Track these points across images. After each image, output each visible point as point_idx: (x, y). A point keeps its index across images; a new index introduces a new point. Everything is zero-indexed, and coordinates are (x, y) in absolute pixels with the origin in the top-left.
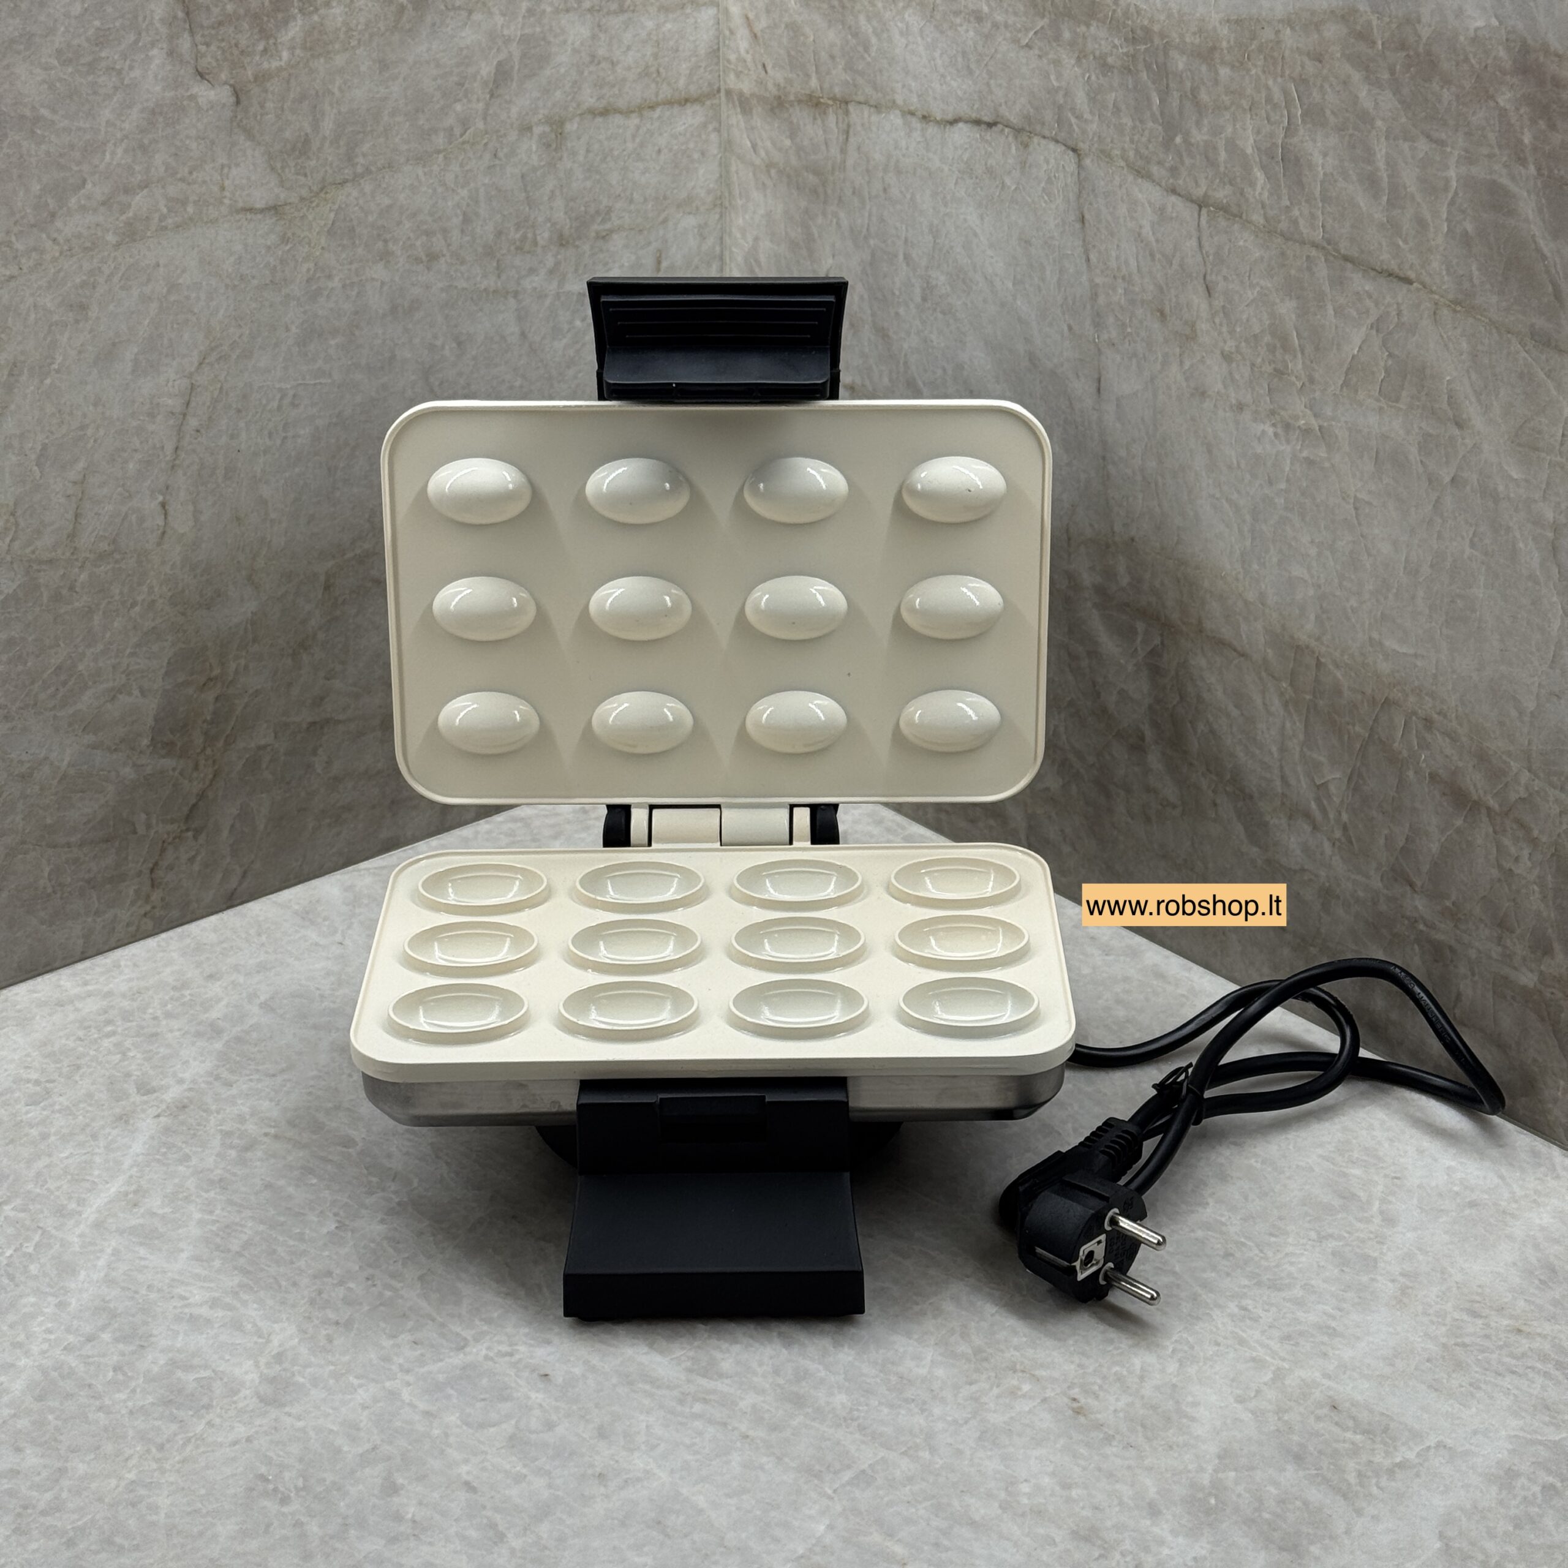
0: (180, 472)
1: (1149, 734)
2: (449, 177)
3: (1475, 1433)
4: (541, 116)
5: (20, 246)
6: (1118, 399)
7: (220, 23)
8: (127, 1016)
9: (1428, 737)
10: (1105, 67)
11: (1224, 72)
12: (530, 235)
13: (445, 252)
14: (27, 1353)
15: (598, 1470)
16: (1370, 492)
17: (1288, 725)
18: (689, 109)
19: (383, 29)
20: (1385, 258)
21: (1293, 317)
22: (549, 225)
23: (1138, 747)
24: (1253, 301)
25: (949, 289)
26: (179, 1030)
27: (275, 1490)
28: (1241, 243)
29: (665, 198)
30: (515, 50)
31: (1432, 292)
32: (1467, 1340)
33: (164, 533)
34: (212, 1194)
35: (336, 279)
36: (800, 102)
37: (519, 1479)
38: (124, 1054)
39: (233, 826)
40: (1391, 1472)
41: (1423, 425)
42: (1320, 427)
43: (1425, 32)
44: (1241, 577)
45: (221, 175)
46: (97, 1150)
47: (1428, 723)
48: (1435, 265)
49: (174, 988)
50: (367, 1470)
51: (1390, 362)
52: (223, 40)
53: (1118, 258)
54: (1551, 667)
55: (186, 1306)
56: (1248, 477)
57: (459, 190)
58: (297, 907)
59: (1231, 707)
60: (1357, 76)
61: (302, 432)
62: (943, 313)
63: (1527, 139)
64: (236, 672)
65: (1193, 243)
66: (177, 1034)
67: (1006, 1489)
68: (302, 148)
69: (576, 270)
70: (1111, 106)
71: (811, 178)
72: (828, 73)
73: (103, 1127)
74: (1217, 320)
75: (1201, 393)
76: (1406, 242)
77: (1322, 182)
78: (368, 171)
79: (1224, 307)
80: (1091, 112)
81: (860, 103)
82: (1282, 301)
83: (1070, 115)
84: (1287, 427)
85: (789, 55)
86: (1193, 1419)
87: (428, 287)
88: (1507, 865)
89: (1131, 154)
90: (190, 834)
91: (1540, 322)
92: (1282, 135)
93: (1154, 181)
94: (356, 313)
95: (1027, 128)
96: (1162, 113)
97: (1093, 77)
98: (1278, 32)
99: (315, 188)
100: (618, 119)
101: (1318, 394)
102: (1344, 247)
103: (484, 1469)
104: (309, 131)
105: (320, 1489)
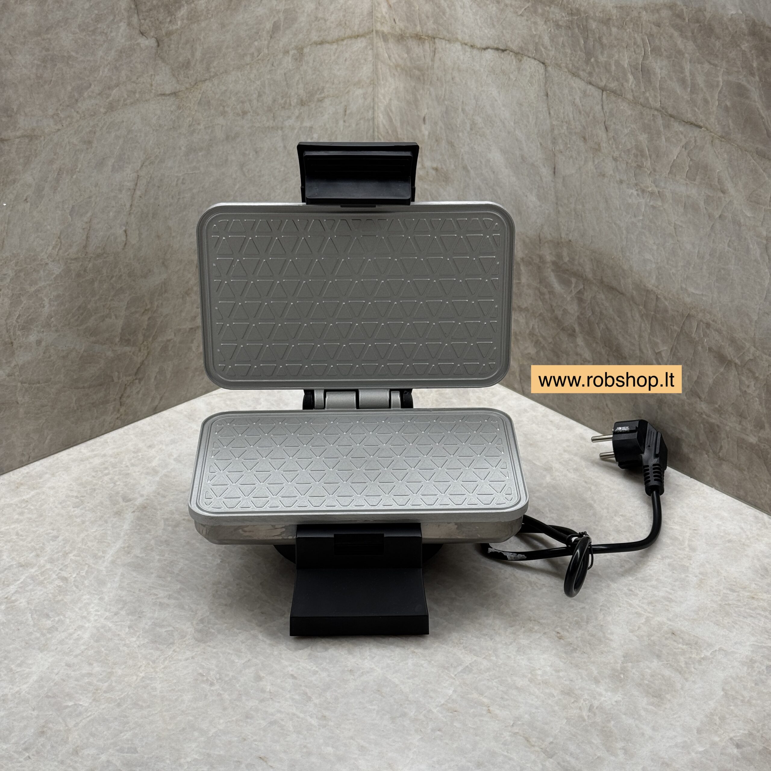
0: (133, 216)
1: (577, 329)
2: (252, 76)
3: (736, 643)
4: (293, 46)
5: (62, 115)
6: (563, 177)
7: (150, 10)
8: (114, 466)
9: (708, 331)
10: (558, 26)
11: (614, 30)
12: (288, 101)
13: (250, 110)
14: (89, 621)
15: (350, 668)
16: (681, 221)
17: (643, 325)
18: (359, 40)
19: (223, 9)
20: (689, 116)
21: (646, 142)
22: (296, 96)
23: (572, 335)
24: (627, 134)
25: (483, 124)
26: (139, 472)
27: (207, 680)
28: (622, 108)
29: (348, 81)
30: (281, 16)
31: (711, 132)
32: (730, 602)
33: (126, 244)
34: (163, 547)
35: (202, 125)
36: (411, 37)
37: (315, 673)
38: (115, 483)
39: (156, 377)
40: (700, 662)
41: (707, 192)
42: (659, 192)
43: (708, 15)
44: (621, 259)
45: (151, 79)
46: (108, 528)
47: (708, 325)
48: (712, 120)
49: (134, 452)
50: (247, 671)
51: (691, 163)
52: (152, 17)
53: (563, 113)
54: (765, 301)
55: (158, 598)
56: (624, 213)
57: (257, 82)
58: (185, 413)
59: (616, 317)
60: (676, 34)
61: (187, 195)
62: (481, 136)
63: (755, 65)
64: (158, 306)
65: (599, 107)
66: (138, 473)
67: (531, 673)
68: (187, 65)
69: (309, 116)
70: (561, 44)
71: (417, 72)
72: (426, 24)
73: (109, 517)
74: (610, 142)
75: (603, 175)
76: (699, 109)
77: (660, 81)
78: (216, 75)
79: (613, 137)
80: (551, 46)
81: (441, 39)
82: (641, 134)
83: (541, 47)
84: (643, 191)
85: (406, 15)
86: (611, 640)
87: (242, 127)
88: (744, 388)
89: (570, 66)
90: (137, 381)
91: (760, 147)
92: (641, 59)
93: (581, 79)
94: (211, 140)
95: (521, 53)
96: (585, 47)
97: (552, 30)
98: (639, 13)
99: (192, 84)
100: (327, 46)
101: (657, 177)
102: (670, 111)
103: (299, 669)
104: (190, 57)
105: (227, 679)
